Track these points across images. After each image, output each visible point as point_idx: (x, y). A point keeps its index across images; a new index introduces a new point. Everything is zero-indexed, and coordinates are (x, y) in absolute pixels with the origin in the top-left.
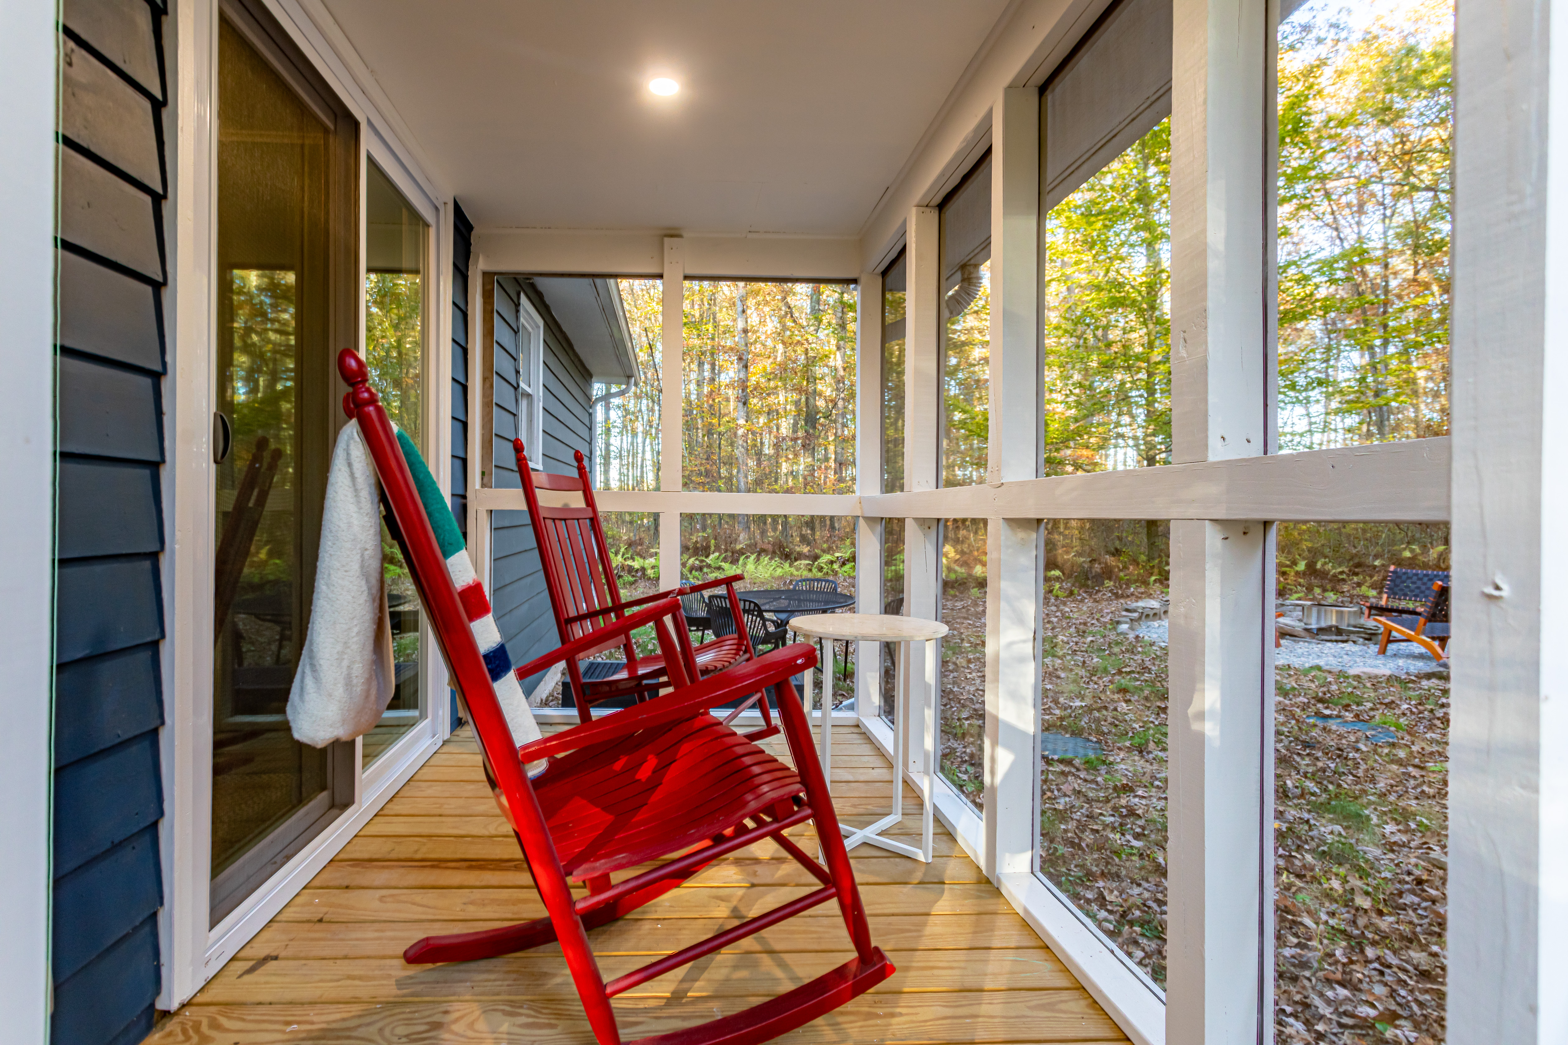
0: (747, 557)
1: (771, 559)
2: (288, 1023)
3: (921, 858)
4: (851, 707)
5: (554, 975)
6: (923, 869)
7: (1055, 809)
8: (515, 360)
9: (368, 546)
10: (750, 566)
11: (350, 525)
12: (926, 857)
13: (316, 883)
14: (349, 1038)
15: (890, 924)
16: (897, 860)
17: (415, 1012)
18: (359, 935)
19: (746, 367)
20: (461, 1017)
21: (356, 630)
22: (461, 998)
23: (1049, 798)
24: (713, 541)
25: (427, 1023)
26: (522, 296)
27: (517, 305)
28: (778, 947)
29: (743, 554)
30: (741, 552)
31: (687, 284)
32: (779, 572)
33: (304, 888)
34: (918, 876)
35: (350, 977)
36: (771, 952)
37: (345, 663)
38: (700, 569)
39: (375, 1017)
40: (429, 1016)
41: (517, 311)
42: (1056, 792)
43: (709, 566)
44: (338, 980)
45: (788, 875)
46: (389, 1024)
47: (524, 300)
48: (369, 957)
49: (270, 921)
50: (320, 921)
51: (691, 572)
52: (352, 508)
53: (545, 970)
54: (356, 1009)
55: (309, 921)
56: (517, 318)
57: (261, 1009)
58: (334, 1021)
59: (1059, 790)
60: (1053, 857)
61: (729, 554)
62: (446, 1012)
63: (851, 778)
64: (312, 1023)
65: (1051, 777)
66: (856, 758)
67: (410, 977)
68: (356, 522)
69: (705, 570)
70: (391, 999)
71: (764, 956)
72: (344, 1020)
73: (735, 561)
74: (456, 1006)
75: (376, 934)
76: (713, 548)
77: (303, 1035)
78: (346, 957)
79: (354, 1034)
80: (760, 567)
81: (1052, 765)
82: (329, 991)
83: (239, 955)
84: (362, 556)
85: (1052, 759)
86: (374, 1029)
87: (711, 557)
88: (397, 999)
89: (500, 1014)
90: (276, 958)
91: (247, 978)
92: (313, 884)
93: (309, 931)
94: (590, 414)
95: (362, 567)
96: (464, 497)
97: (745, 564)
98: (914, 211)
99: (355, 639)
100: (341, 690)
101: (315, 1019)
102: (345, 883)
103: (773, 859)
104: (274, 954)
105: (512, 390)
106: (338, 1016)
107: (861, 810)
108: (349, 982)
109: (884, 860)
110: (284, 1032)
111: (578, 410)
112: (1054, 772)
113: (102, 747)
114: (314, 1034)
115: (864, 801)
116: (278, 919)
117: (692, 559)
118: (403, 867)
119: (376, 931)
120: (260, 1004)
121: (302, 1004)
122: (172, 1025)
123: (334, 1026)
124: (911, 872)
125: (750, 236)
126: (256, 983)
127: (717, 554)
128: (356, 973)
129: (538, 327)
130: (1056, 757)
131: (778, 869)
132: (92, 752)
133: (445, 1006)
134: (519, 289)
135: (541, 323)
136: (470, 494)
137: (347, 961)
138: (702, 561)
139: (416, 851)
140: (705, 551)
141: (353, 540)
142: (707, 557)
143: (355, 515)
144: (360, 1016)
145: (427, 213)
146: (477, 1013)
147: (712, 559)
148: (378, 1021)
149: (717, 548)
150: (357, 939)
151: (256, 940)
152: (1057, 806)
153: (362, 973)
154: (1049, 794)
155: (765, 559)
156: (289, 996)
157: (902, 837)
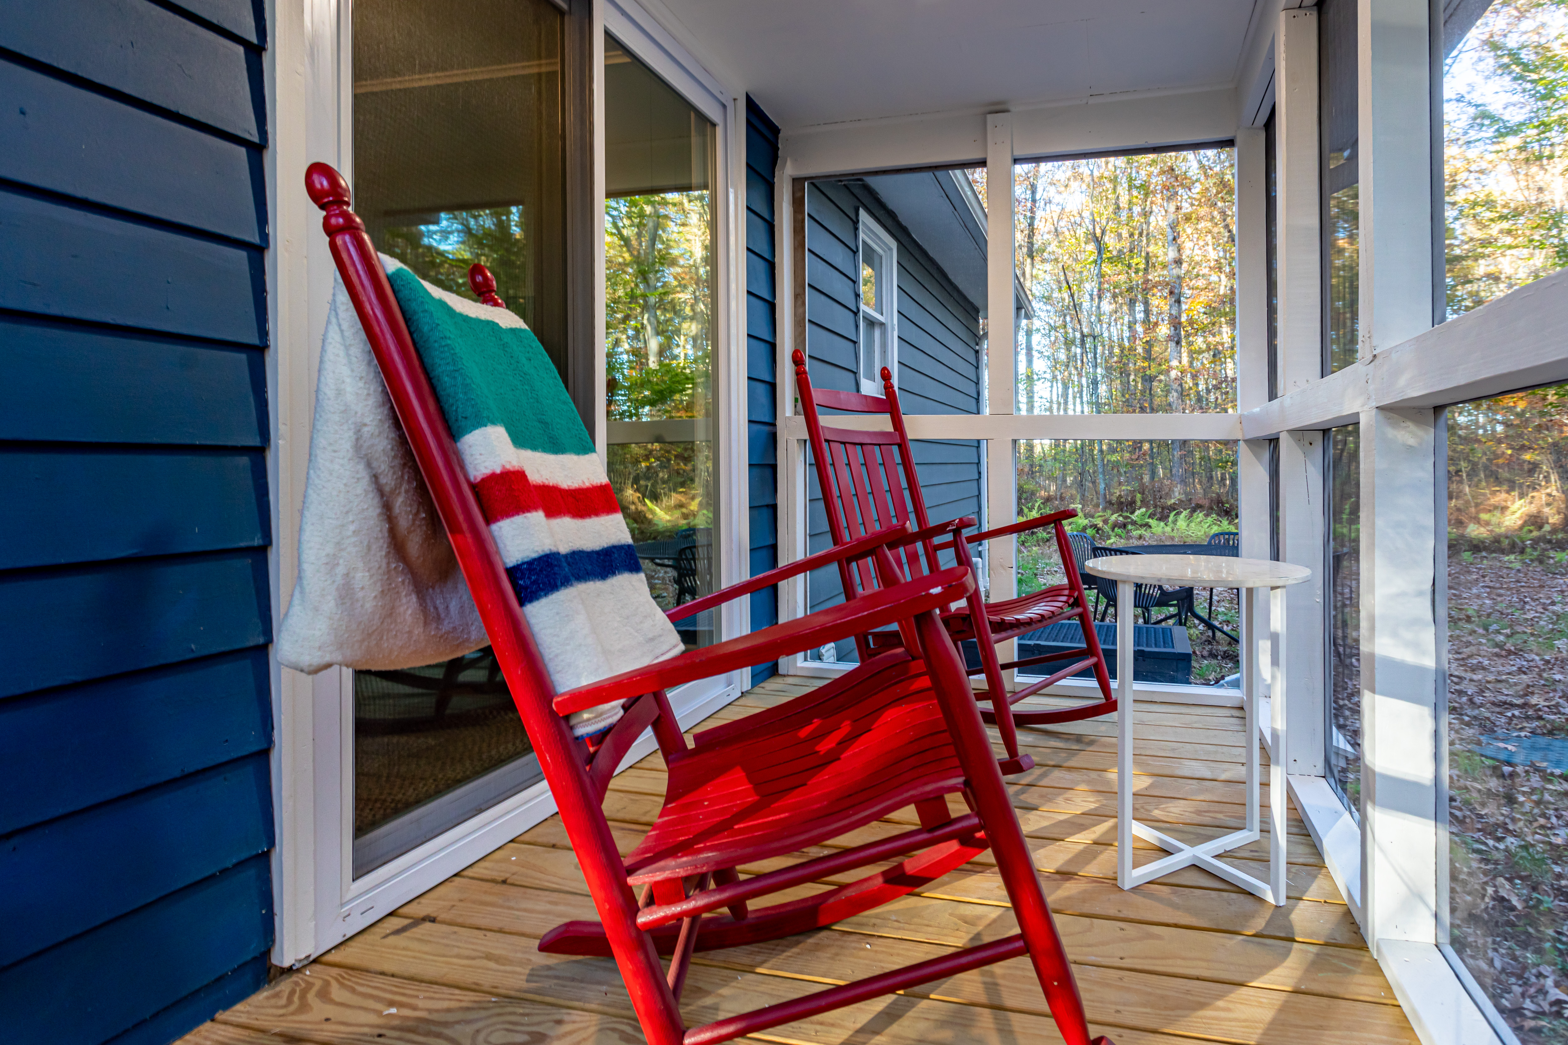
0: (1178, 514)
1: (1207, 515)
2: (391, 1004)
3: (1270, 898)
4: (1236, 684)
5: (707, 993)
6: (1267, 914)
7: (1550, 843)
8: (854, 282)
9: (367, 420)
10: (1182, 523)
11: (339, 393)
12: (1276, 895)
13: (526, 838)
14: (439, 1035)
15: (1188, 992)
16: (1234, 896)
17: (527, 1015)
18: (529, 905)
19: (1178, 302)
20: (570, 1033)
21: (352, 528)
22: (587, 1006)
23: (1542, 827)
24: (1139, 496)
25: (530, 1033)
26: (862, 212)
27: (855, 223)
28: (1010, 1001)
29: (1175, 509)
30: (1172, 508)
31: (1020, 169)
32: (1215, 529)
33: (512, 841)
34: (1259, 924)
35: (489, 957)
36: (997, 1008)
37: (341, 570)
38: (1124, 526)
39: (483, 1013)
40: (539, 1024)
41: (856, 229)
42: (1554, 820)
43: (1134, 523)
44: (473, 958)
45: (1069, 898)
46: (488, 1026)
47: (863, 215)
48: (523, 935)
49: (456, 875)
50: (504, 882)
51: (1113, 530)
52: (345, 371)
53: (700, 984)
54: (469, 998)
55: (493, 881)
56: (856, 236)
57: (379, 981)
58: (437, 1011)
59: (1559, 817)
60: (1534, 912)
61: (1159, 510)
62: (559, 1022)
63: (1208, 774)
64: (414, 1008)
65: (1547, 797)
66: (1225, 749)
67: (549, 968)
68: (349, 389)
69: (1129, 527)
70: (512, 993)
71: (986, 1011)
72: (449, 1010)
73: (1163, 518)
74: (576, 1015)
75: (548, 907)
76: (1139, 503)
77: (396, 1022)
78: (501, 931)
79: (447, 1032)
80: (1193, 525)
81: (1550, 782)
82: (454, 971)
83: (401, 911)
84: (358, 431)
85: (1552, 774)
86: (469, 1029)
87: (1137, 512)
88: (518, 994)
89: (616, 1036)
90: (433, 920)
91: (392, 940)
92: (522, 838)
93: (485, 892)
94: (977, 352)
95: (357, 446)
96: (774, 425)
97: (1175, 522)
98: (1282, 16)
99: (353, 539)
100: (332, 604)
101: (420, 1004)
102: (553, 841)
103: (1058, 872)
104: (433, 915)
105: (851, 315)
106: (445, 1004)
107: (1206, 820)
108: (485, 963)
109: (1213, 894)
110: (379, 1013)
111: (958, 347)
112: (1552, 793)
113: (162, 661)
114: (410, 1023)
115: (1217, 807)
116: (465, 873)
117: (1116, 515)
118: (623, 829)
119: (551, 903)
120: (383, 973)
121: (422, 981)
122: (285, 986)
123: (435, 1017)
124: (1248, 917)
125: (1092, 101)
126: (395, 948)
127: (1143, 510)
128: (497, 952)
129: (891, 249)
130: (1558, 771)
131: (1058, 888)
132: (146, 665)
133: (563, 1014)
134: (858, 204)
135: (894, 245)
136: (779, 423)
137: (499, 935)
138: (1126, 517)
139: (645, 813)
140: (1131, 506)
141: (345, 411)
142: (1132, 513)
143: (348, 380)
144: (468, 1009)
145: (711, 111)
146: (592, 1029)
147: (1137, 515)
148: (481, 1019)
149: (1145, 504)
150: (525, 910)
151: (427, 896)
152: (1554, 840)
153: (503, 953)
154: (1542, 821)
155: (1200, 515)
156: (414, 969)
157: (1251, 864)
